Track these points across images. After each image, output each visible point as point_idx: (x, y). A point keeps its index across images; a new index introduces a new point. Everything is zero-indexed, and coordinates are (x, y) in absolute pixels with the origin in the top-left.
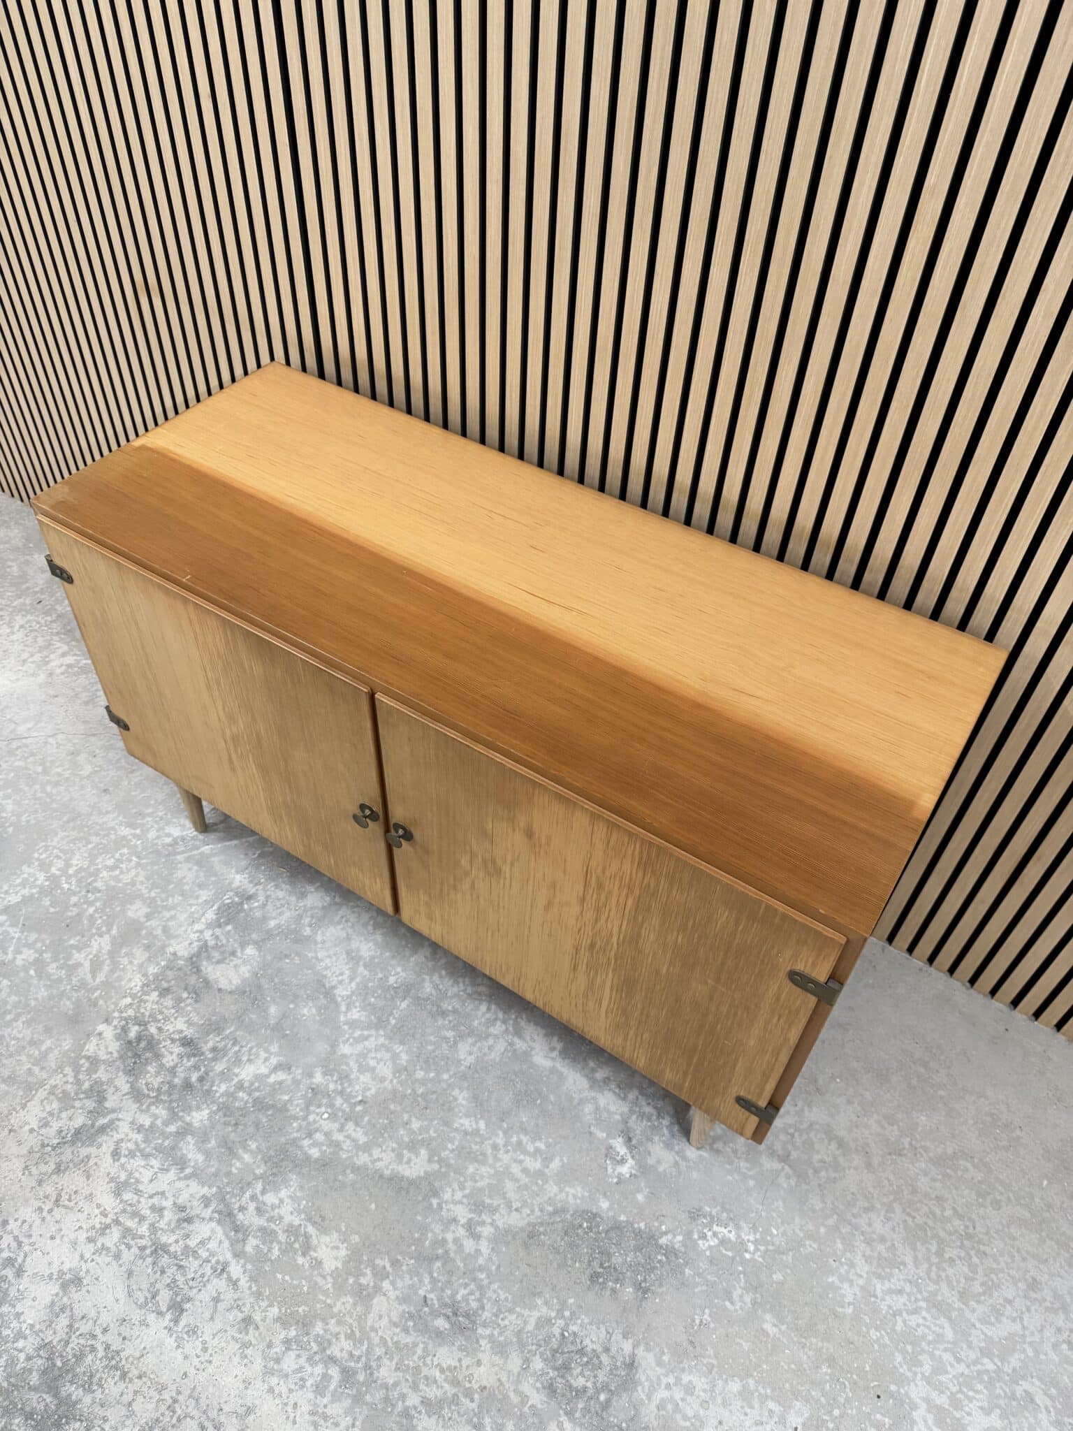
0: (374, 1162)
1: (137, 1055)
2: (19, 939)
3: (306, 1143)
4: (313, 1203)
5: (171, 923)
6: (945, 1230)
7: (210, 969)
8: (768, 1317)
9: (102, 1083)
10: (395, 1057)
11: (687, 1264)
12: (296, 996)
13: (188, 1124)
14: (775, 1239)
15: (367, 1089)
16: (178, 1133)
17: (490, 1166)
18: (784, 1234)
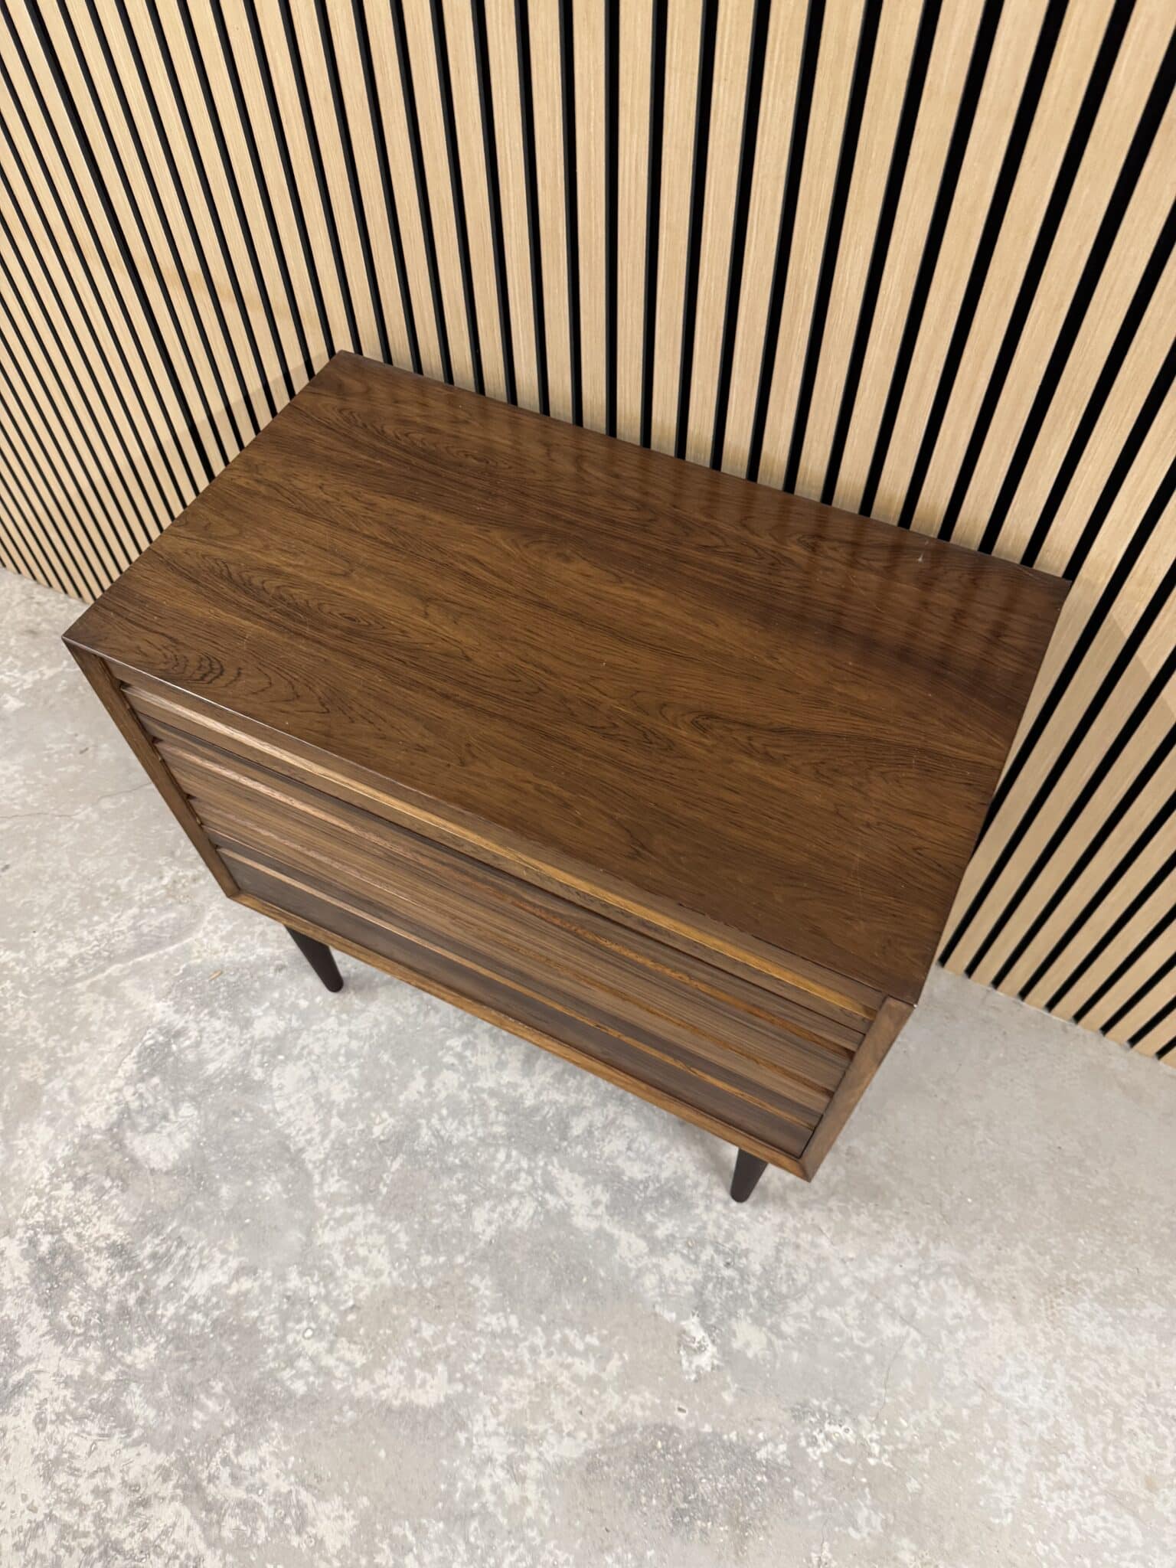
0: (377, 1391)
1: (53, 1277)
3: (287, 1374)
4: (304, 1459)
5: (79, 1083)
6: (1122, 1394)
7: (136, 1142)
8: (905, 1542)
9: (11, 1323)
10: (392, 1239)
11: (794, 1482)
12: (253, 1168)
13: (129, 1367)
14: (905, 1434)
15: (359, 1289)
16: (117, 1380)
17: (529, 1377)
18: (917, 1424)
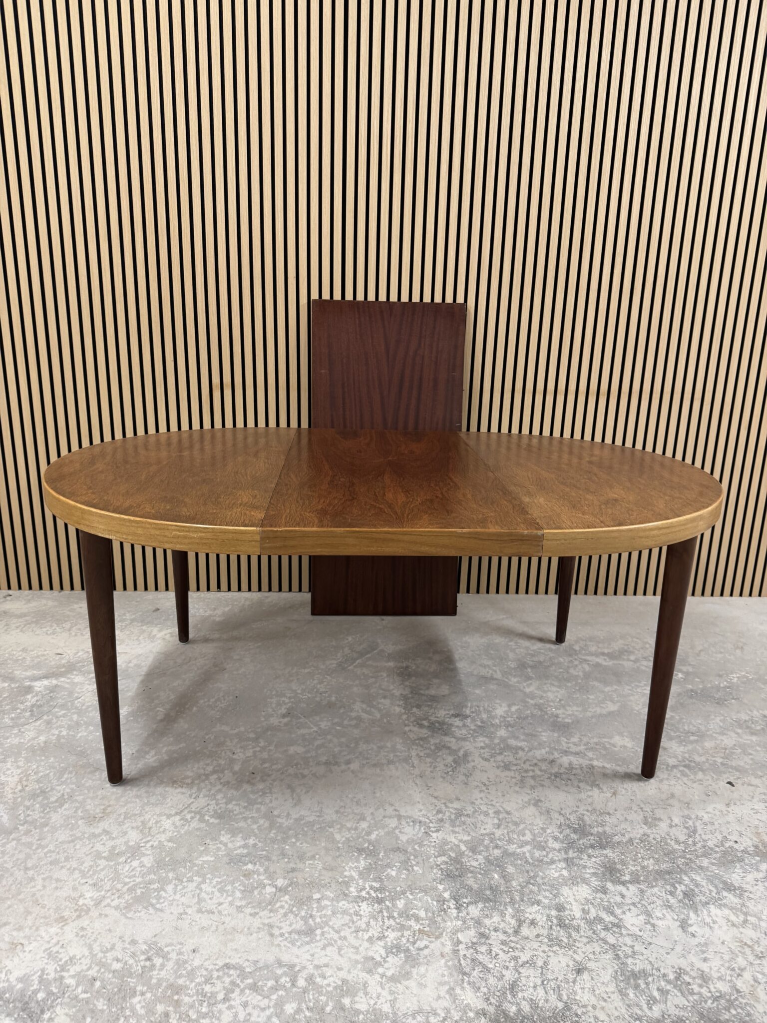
0: (595, 713)
1: (439, 729)
2: (310, 721)
3: (559, 720)
5: (383, 687)
7: (427, 692)
9: (439, 743)
10: (551, 684)
11: (738, 687)
13: (501, 737)
14: (751, 670)
16: (501, 741)
